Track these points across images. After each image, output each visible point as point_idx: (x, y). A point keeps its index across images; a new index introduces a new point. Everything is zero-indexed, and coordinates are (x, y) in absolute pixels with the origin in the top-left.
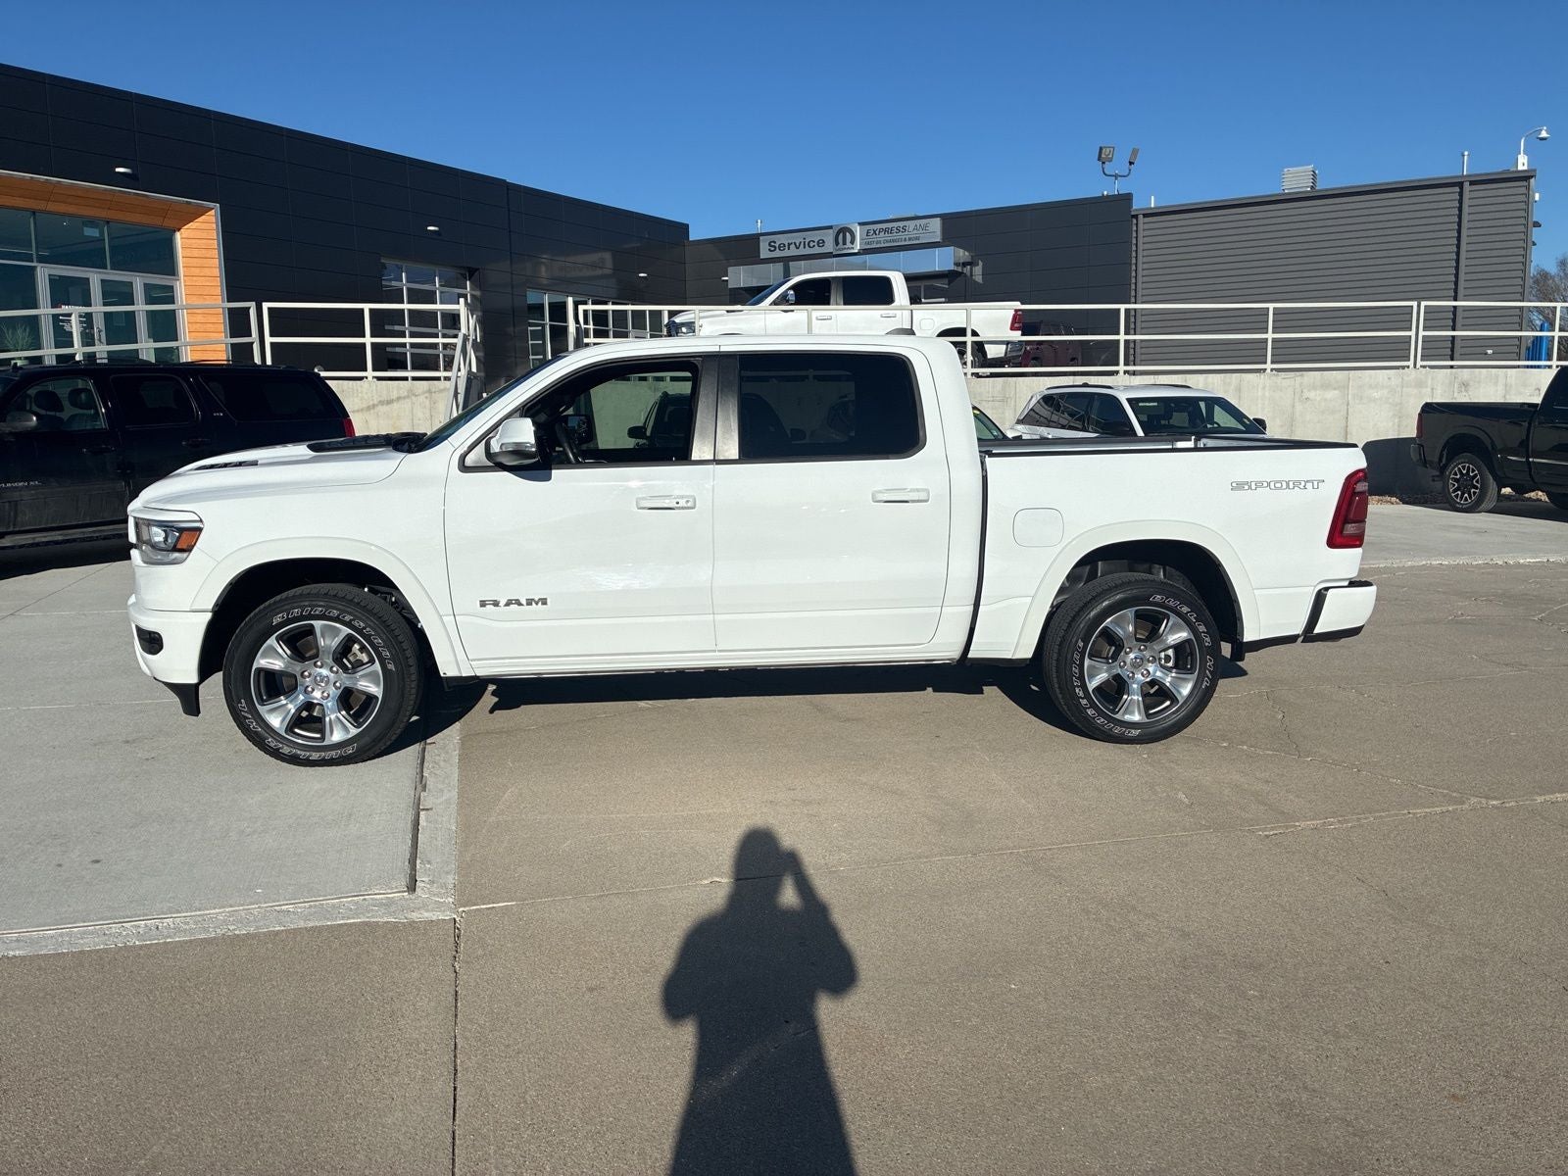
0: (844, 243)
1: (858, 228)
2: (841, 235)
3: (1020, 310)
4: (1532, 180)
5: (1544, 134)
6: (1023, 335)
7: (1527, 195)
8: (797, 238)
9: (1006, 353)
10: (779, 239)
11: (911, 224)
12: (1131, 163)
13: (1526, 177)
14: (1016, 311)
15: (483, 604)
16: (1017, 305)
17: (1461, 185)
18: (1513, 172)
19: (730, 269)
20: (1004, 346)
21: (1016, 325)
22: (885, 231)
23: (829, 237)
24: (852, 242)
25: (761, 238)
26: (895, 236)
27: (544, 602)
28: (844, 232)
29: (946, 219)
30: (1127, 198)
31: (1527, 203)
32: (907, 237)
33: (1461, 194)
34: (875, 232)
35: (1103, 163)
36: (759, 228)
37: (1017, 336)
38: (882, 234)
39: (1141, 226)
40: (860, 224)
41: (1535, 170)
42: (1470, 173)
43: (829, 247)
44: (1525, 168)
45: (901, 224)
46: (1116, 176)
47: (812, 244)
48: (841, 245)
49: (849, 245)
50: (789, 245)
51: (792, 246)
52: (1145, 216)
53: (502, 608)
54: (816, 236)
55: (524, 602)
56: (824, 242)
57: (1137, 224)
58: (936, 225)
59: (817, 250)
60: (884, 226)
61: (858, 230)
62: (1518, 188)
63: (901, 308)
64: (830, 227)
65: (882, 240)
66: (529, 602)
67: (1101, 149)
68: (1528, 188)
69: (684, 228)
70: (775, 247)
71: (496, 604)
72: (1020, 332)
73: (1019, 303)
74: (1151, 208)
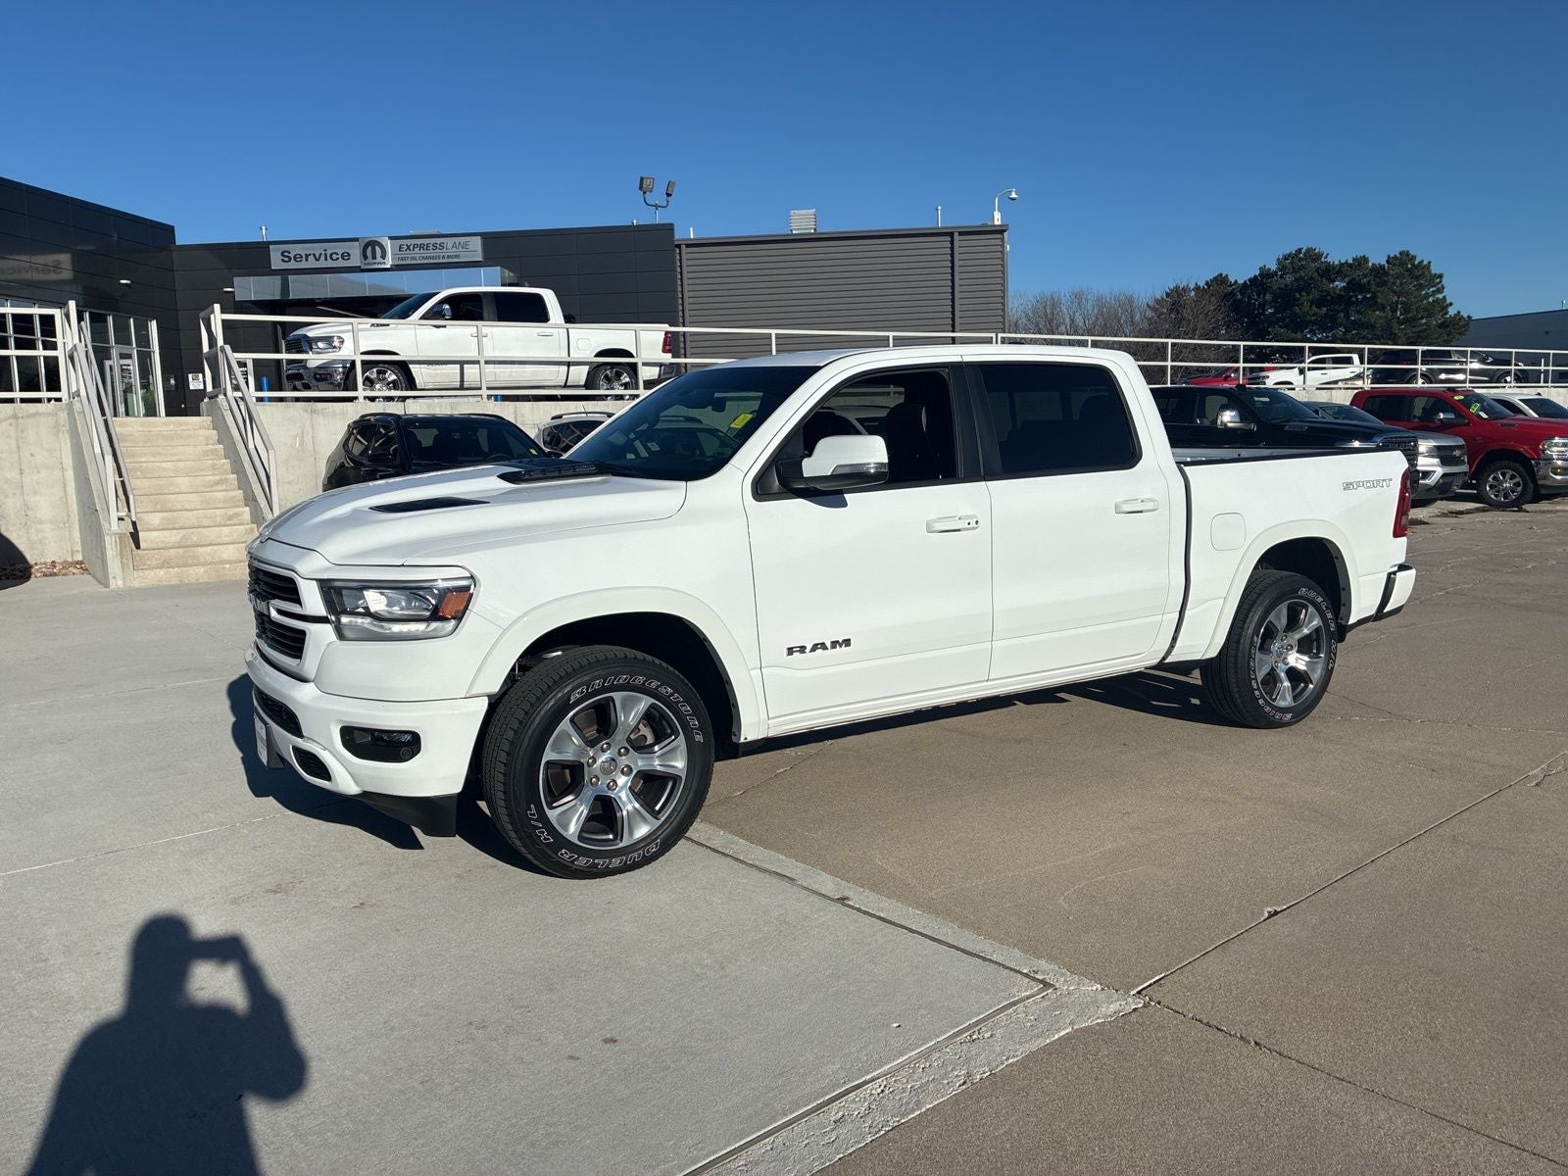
0: (374, 257)
1: (389, 242)
2: (370, 248)
3: (669, 332)
4: (1006, 234)
5: (1014, 195)
6: (673, 357)
7: (1003, 246)
8: (318, 249)
9: (659, 375)
10: (294, 250)
11: (449, 242)
12: (669, 195)
13: (1000, 231)
14: (667, 333)
15: (790, 651)
16: (666, 327)
17: (951, 235)
18: (990, 226)
19: (236, 280)
20: (658, 368)
21: (667, 348)
22: (421, 247)
23: (355, 251)
24: (384, 256)
25: (271, 247)
26: (431, 252)
27: (847, 642)
28: (371, 246)
29: (489, 239)
30: (669, 228)
31: (1002, 252)
32: (442, 255)
33: (952, 242)
34: (408, 247)
35: (645, 193)
36: (264, 235)
37: (668, 358)
38: (417, 250)
39: (684, 256)
40: (391, 238)
41: (1008, 225)
42: (944, 226)
43: (356, 260)
44: (999, 223)
45: (438, 241)
46: (657, 207)
47: (334, 257)
48: (370, 260)
49: (379, 259)
50: (307, 256)
51: (311, 258)
52: (688, 246)
53: (808, 655)
54: (341, 248)
55: (828, 645)
56: (349, 255)
57: (680, 254)
58: (476, 244)
59: (341, 263)
60: (419, 241)
61: (388, 244)
62: (994, 239)
63: (556, 327)
64: (357, 240)
65: (418, 256)
66: (835, 644)
67: (642, 179)
68: (1003, 240)
69: (170, 230)
70: (290, 258)
71: (802, 649)
72: (670, 355)
73: (667, 325)
74: (692, 240)
